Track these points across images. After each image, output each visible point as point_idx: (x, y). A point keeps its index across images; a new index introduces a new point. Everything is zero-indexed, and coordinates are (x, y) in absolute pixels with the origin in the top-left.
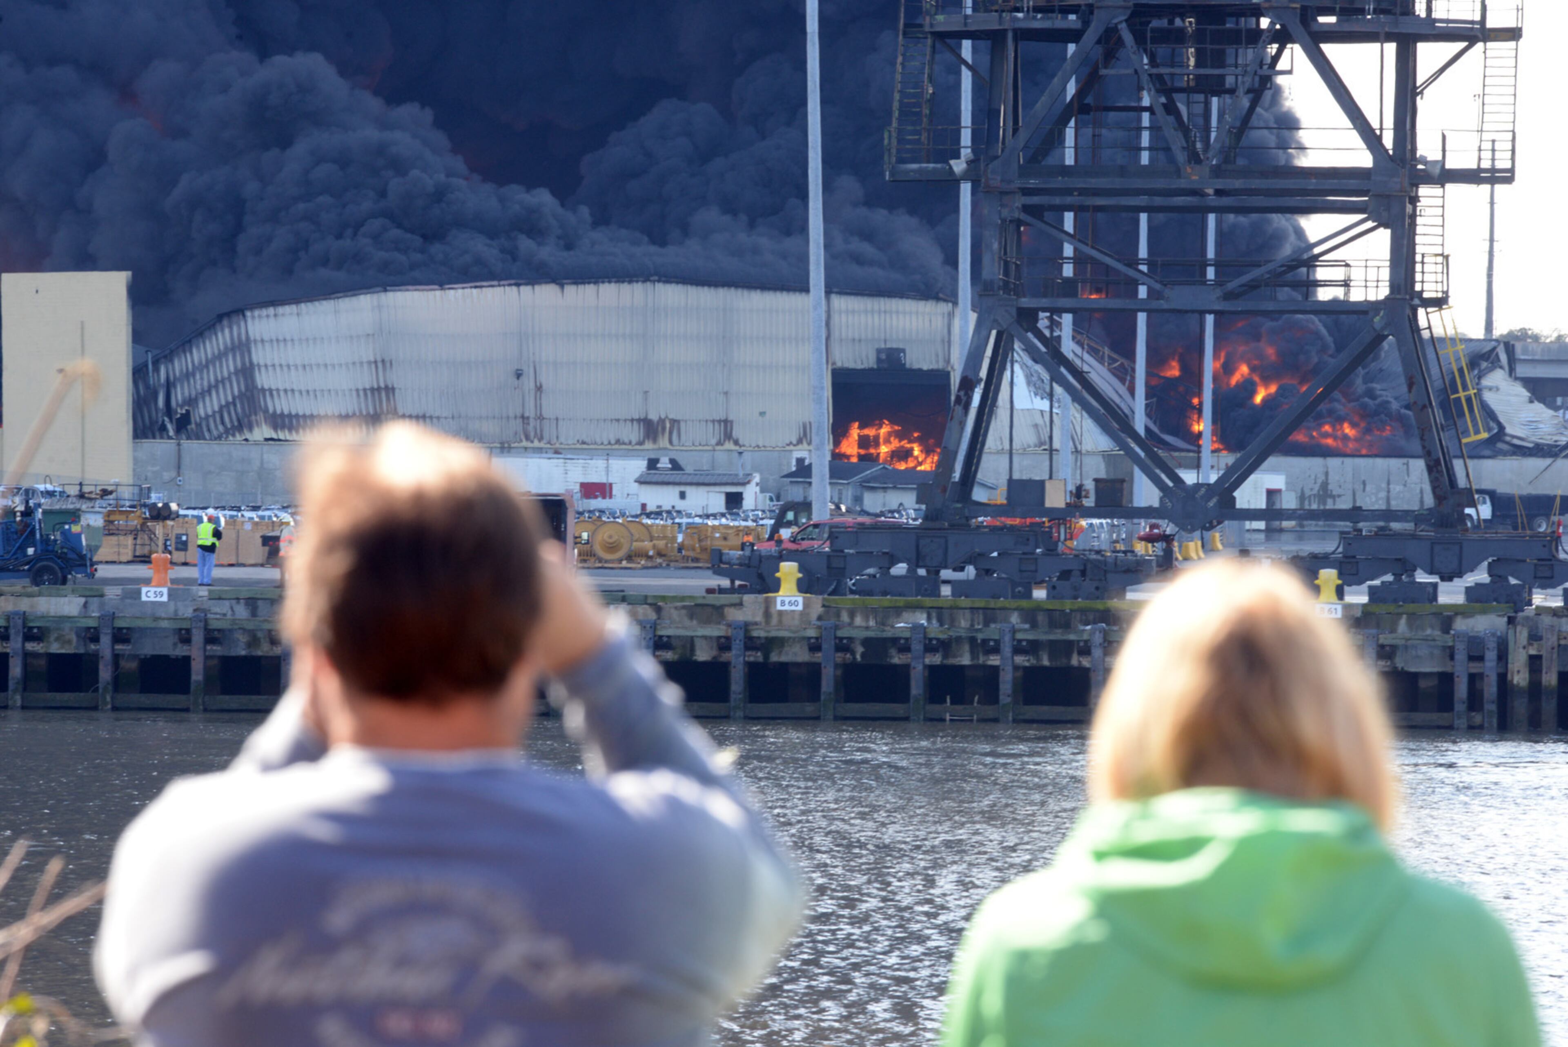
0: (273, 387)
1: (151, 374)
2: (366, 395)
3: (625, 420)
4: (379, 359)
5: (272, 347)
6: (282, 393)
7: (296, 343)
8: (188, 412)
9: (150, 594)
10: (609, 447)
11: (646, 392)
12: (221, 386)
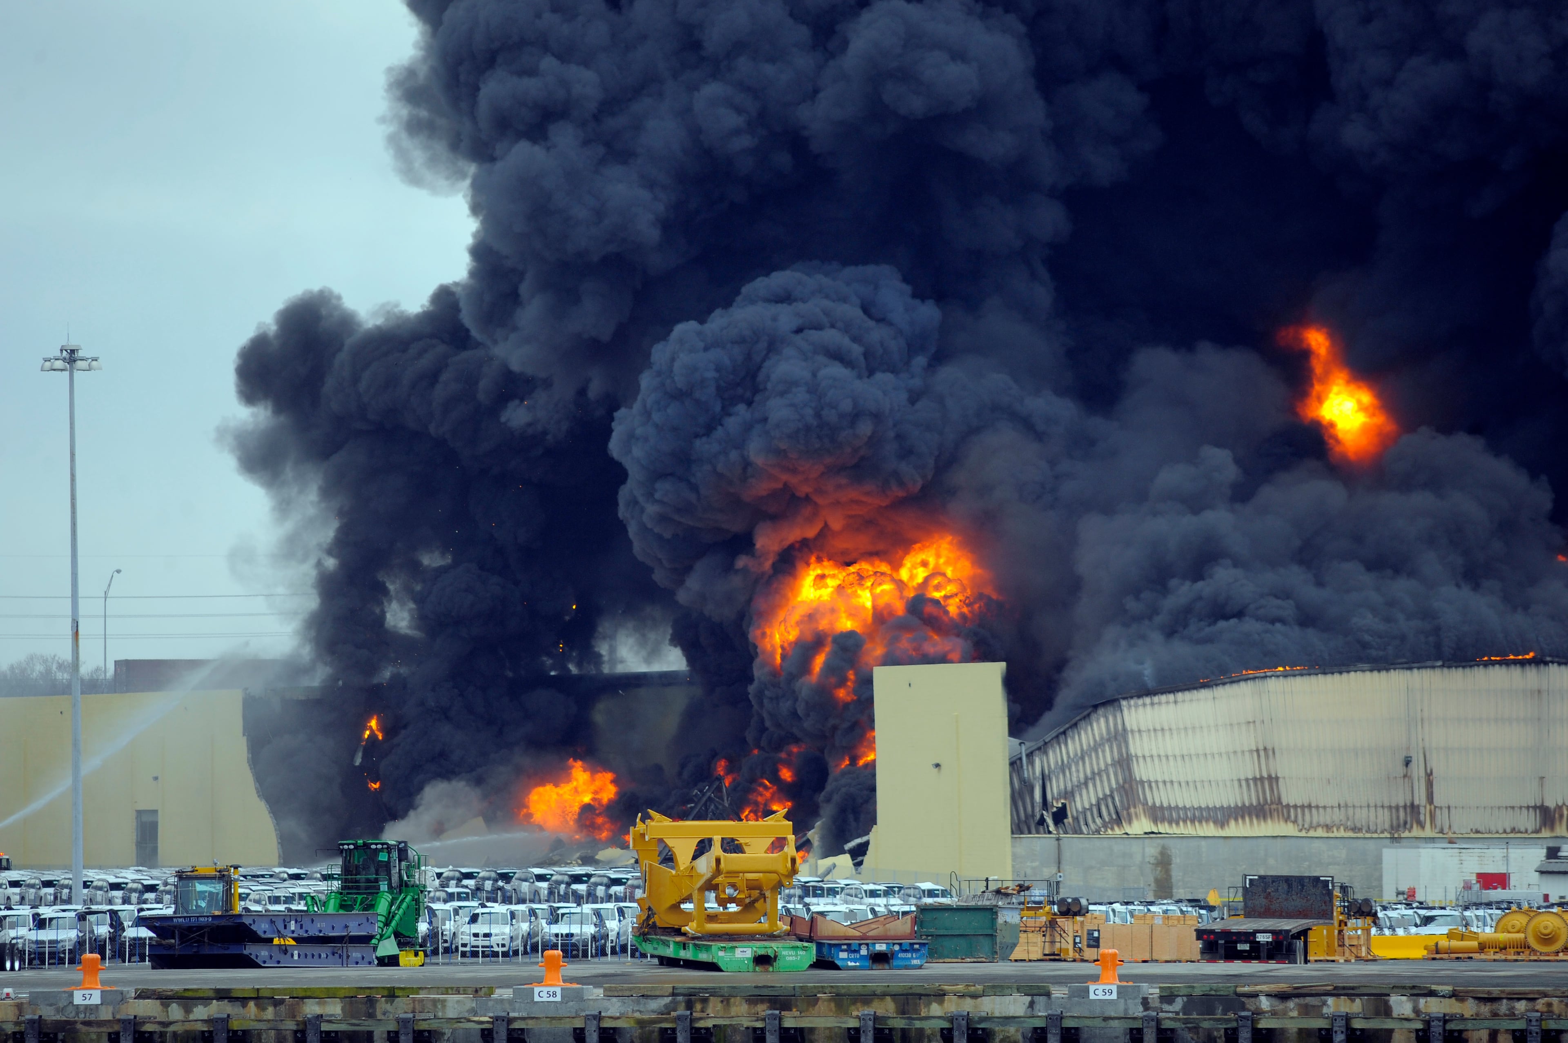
0: (1152, 779)
1: (1025, 767)
2: (1248, 785)
3: (1521, 808)
4: (1261, 747)
5: (1150, 737)
6: (1161, 785)
7: (1175, 732)
8: (1064, 805)
9: (1098, 992)
10: (1504, 836)
11: (1542, 778)
12: (1097, 778)
